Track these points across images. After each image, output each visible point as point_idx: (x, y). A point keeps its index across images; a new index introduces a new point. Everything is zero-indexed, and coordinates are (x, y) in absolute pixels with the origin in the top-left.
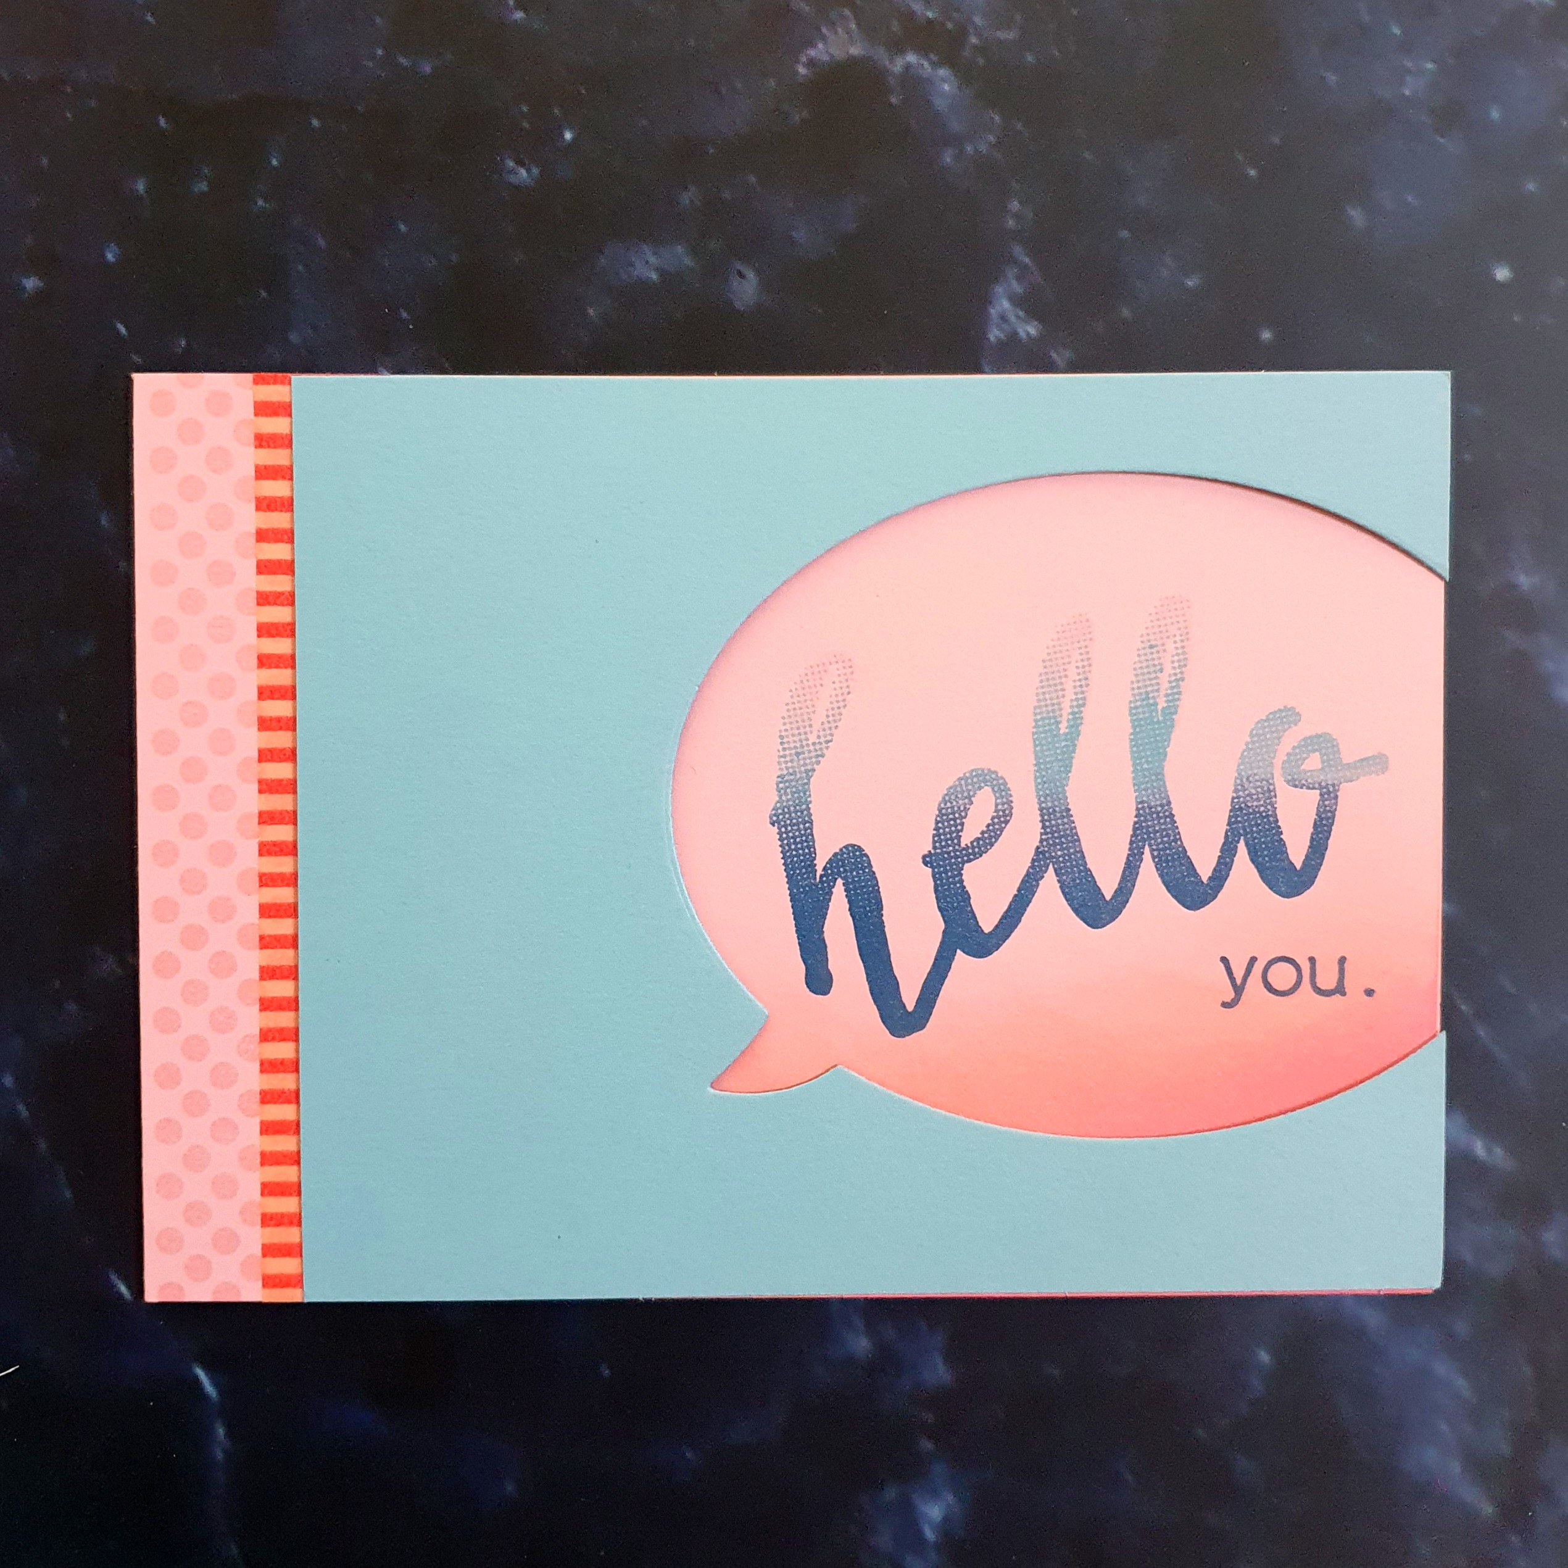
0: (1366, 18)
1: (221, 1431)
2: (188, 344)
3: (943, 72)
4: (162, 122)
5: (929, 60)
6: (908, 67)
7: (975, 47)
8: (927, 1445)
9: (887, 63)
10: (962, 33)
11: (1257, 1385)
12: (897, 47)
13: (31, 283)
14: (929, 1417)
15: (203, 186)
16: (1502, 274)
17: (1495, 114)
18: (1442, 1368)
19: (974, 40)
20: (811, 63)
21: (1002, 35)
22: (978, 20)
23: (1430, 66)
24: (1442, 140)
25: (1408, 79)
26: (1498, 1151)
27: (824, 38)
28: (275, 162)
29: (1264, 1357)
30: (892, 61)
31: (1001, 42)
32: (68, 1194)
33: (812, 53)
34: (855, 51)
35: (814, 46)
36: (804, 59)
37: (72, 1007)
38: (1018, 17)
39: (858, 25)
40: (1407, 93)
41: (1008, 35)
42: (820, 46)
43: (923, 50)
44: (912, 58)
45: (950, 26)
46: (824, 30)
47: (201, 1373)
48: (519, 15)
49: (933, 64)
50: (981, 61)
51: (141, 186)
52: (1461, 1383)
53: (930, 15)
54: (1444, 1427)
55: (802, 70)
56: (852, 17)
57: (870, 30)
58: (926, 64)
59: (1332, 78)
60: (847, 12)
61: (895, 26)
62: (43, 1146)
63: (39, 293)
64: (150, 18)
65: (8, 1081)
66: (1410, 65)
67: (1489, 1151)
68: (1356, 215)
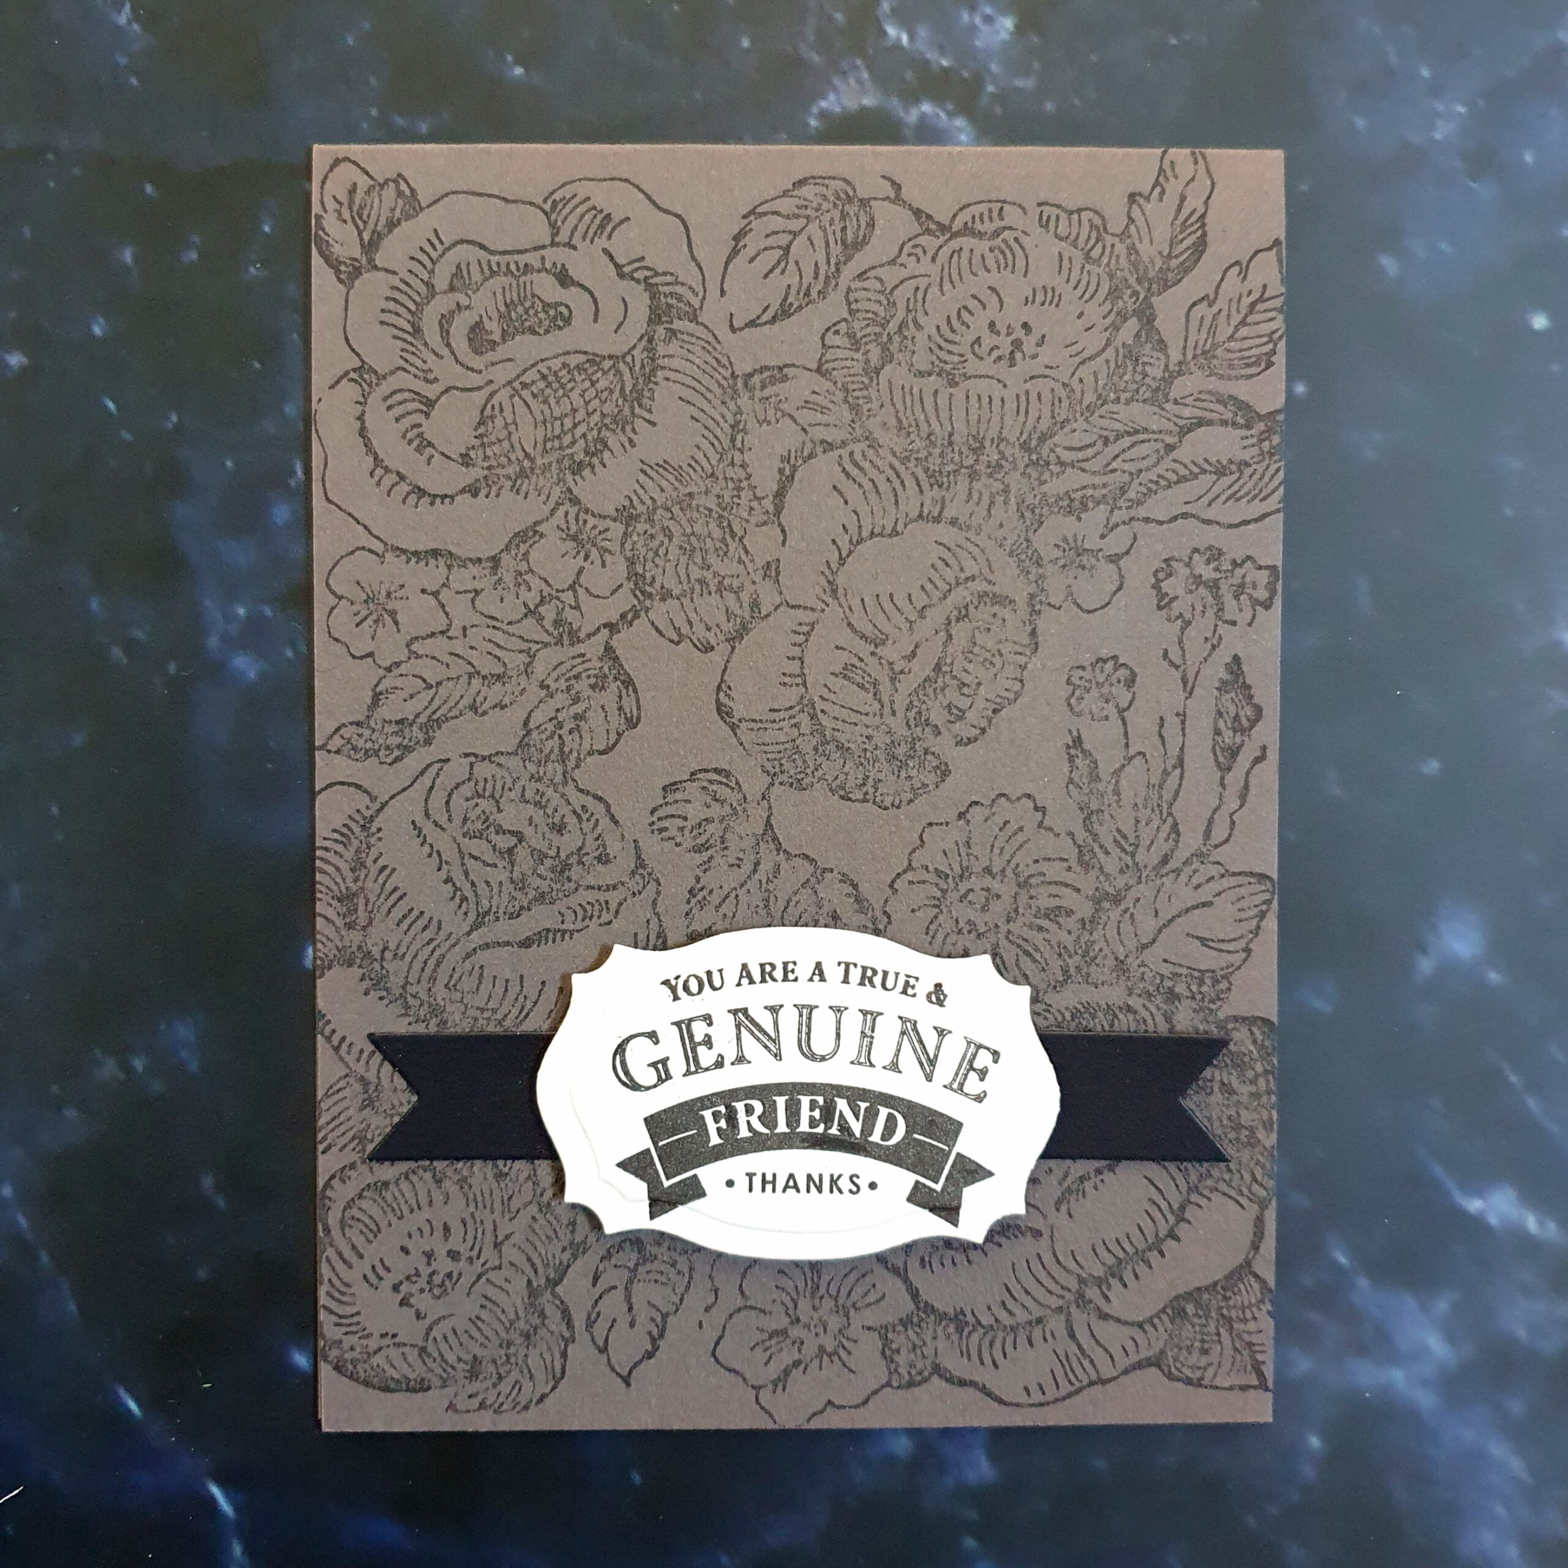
0: (1394, 60)
1: (237, 1550)
2: (180, 420)
3: (959, 122)
4: (149, 189)
5: (945, 110)
6: (923, 116)
7: (993, 95)
8: (970, 1543)
9: (902, 114)
10: (978, 81)
11: (1309, 1471)
12: (912, 97)
13: (15, 360)
14: (973, 1515)
15: (194, 256)
16: (1540, 322)
17: (1529, 158)
18: (1498, 1449)
19: (991, 88)
20: (823, 115)
21: (1020, 83)
22: (994, 67)
23: (1461, 109)
24: (1474, 185)
25: (1440, 123)
26: (1552, 1227)
27: (835, 90)
28: (267, 229)
29: (1315, 1442)
30: (907, 111)
31: (1018, 90)
32: (72, 1307)
33: (824, 104)
34: (868, 101)
35: (824, 97)
36: (815, 110)
37: (70, 1113)
38: (1036, 65)
39: (871, 72)
40: (1438, 136)
41: (1026, 83)
42: (832, 97)
43: (938, 99)
44: (926, 107)
45: (966, 75)
46: (836, 81)
47: (215, 1490)
48: (519, 71)
49: (950, 115)
50: (998, 110)
51: (128, 256)
52: (1516, 1465)
53: (945, 63)
54: (1500, 1510)
55: (813, 122)
56: (863, 67)
57: (883, 80)
58: (942, 114)
59: (1360, 123)
60: (859, 62)
61: (909, 75)
62: (45, 1258)
63: (24, 369)
64: (134, 81)
65: (7, 1191)
66: (1441, 108)
67: (1541, 1223)
68: (1389, 264)
